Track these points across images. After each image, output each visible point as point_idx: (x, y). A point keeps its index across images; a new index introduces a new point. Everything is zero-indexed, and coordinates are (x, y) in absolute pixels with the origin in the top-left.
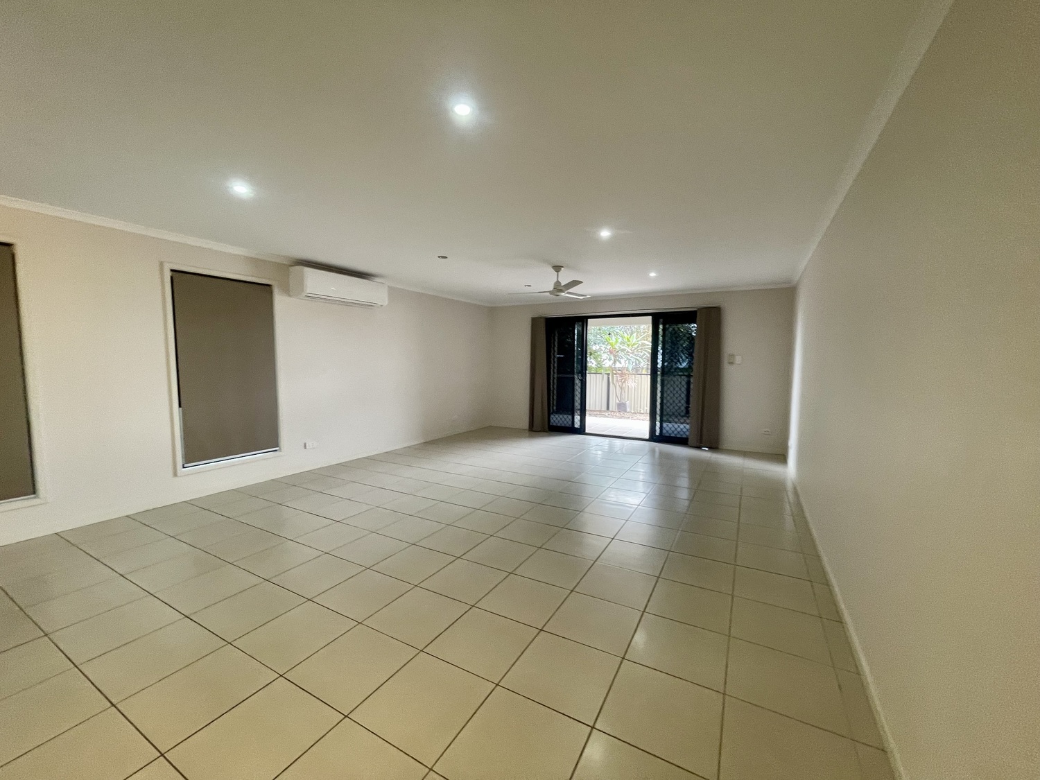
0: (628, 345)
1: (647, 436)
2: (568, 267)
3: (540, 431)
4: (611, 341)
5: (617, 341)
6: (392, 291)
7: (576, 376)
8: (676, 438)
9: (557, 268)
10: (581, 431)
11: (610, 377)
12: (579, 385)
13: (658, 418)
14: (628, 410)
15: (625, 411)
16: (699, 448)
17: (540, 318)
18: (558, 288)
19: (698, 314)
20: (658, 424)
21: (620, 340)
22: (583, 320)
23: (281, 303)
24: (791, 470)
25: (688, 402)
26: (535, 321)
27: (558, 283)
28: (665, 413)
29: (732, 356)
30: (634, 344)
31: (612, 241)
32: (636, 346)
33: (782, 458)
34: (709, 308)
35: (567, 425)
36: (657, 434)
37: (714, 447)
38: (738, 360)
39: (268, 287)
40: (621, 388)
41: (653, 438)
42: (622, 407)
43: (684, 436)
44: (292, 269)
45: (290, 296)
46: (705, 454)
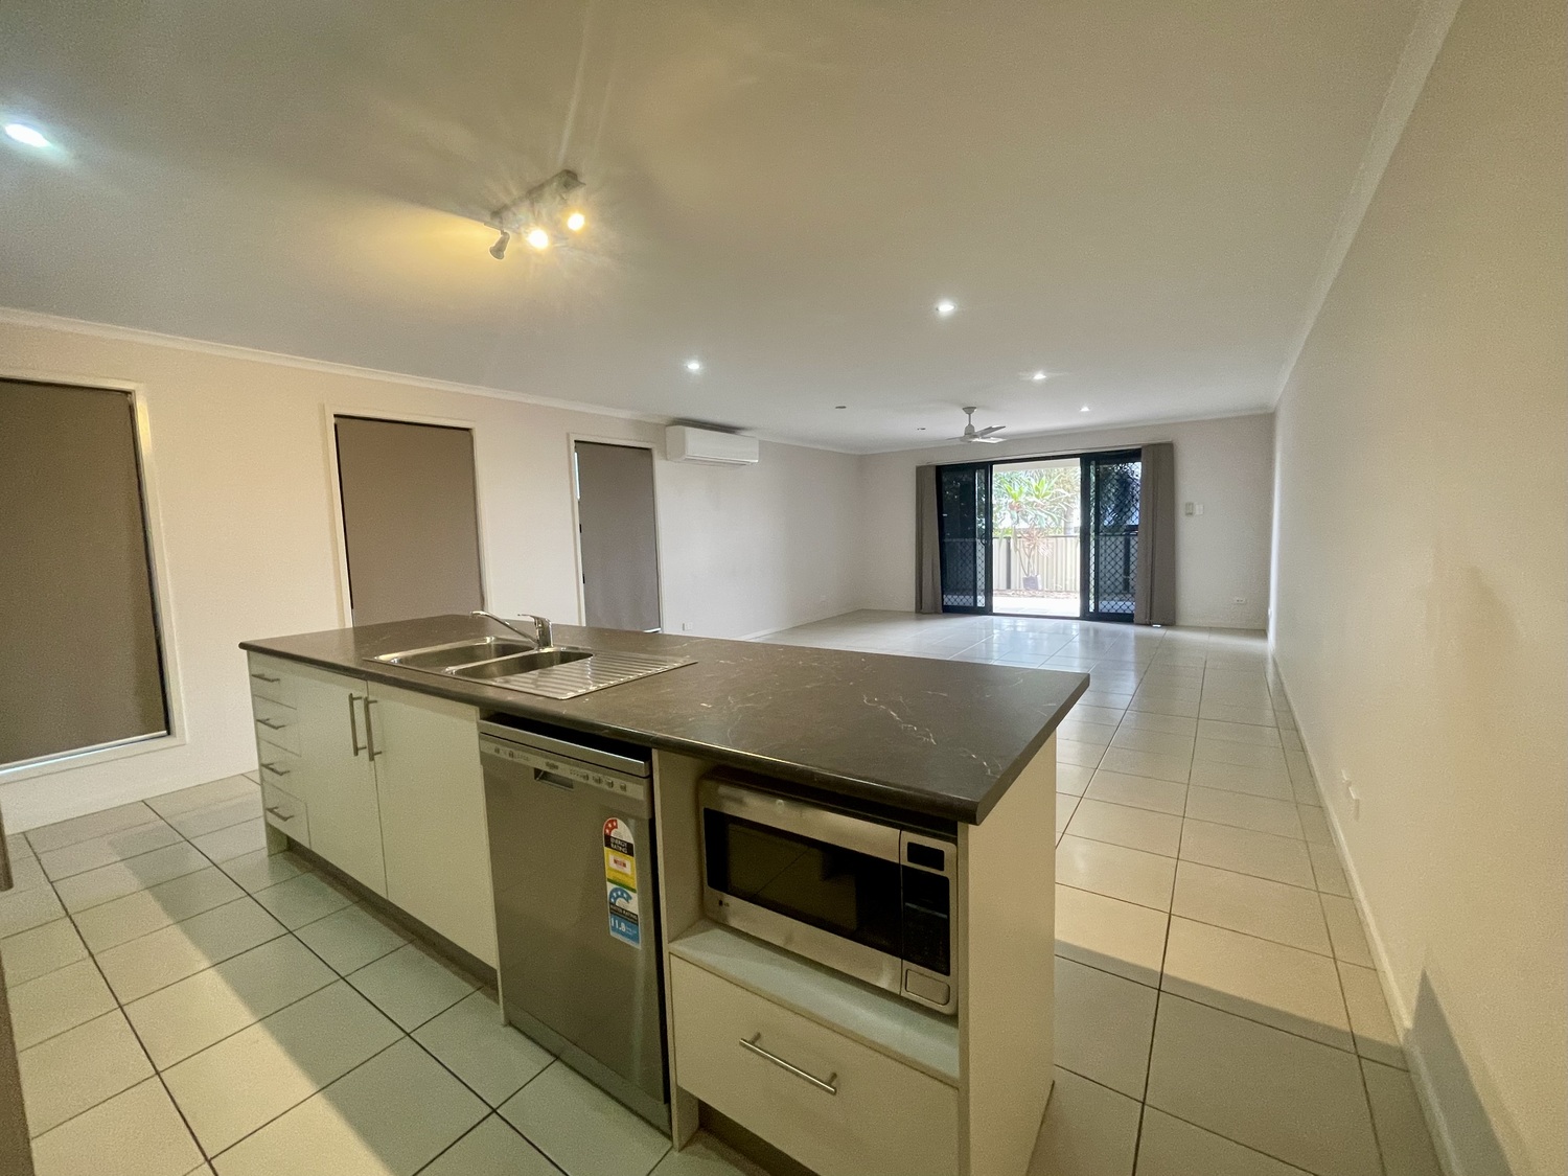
0: (1037, 497)
1: (1077, 614)
2: (985, 407)
3: (931, 613)
4: (1013, 492)
5: (1021, 492)
6: (764, 446)
7: (978, 541)
8: (1117, 614)
9: (969, 410)
10: (987, 610)
11: (1012, 540)
12: (983, 551)
13: (1092, 596)
14: (1040, 587)
15: (1037, 589)
16: (1149, 625)
17: (929, 466)
18: (970, 432)
19: (1143, 452)
20: (1092, 602)
21: (1025, 490)
22: (987, 467)
23: (660, 465)
24: (1271, 644)
25: (1127, 572)
26: (921, 471)
27: (970, 427)
28: (1101, 590)
29: (1190, 505)
30: (1045, 495)
31: (1046, 384)
32: (1047, 497)
33: (1261, 633)
34: (1160, 444)
35: (968, 604)
36: (1091, 610)
37: (1170, 622)
38: (1198, 509)
39: (646, 452)
40: (1029, 557)
41: (1086, 615)
42: (1030, 583)
43: (1128, 612)
44: (667, 429)
45: (667, 459)
46: (1157, 631)
